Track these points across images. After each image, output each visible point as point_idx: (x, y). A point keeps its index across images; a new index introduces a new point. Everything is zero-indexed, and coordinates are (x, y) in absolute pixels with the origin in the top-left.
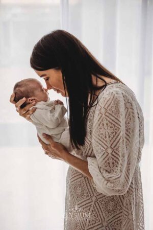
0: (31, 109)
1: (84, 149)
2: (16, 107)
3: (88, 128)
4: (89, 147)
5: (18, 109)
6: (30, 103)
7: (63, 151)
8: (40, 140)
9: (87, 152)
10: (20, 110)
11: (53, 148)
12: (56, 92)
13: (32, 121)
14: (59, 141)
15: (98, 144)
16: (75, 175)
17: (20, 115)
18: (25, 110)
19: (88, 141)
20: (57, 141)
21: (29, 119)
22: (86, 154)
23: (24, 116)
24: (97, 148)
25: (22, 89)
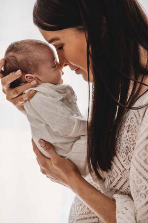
0: (26, 91)
1: (110, 176)
2: (3, 83)
3: (123, 142)
4: (120, 176)
5: (5, 88)
6: (26, 82)
7: (73, 173)
8: (35, 148)
9: (114, 184)
10: (8, 90)
11: (55, 167)
12: (74, 72)
13: (25, 113)
14: (68, 156)
15: (140, 177)
16: (86, 216)
17: (8, 98)
18: (17, 92)
19: (119, 165)
20: (64, 155)
21: (22, 108)
22: (112, 186)
23: (14, 101)
24: (138, 185)
25: (19, 57)
